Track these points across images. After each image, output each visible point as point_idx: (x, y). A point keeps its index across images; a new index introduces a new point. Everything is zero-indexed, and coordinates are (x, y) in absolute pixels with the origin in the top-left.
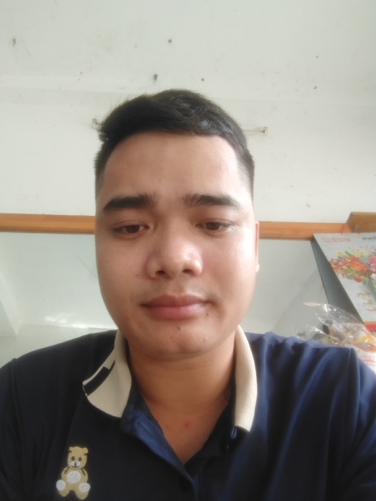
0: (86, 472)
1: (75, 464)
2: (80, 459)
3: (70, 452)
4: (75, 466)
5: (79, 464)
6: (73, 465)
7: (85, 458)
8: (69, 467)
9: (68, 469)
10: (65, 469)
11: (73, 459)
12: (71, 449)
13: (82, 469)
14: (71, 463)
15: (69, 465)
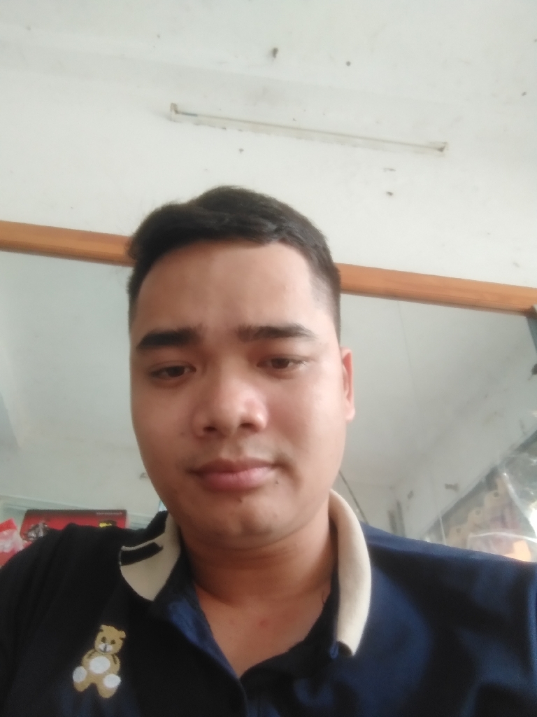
0: (118, 660)
1: (105, 648)
2: (113, 642)
3: (102, 631)
4: (105, 651)
5: (110, 648)
6: (102, 649)
7: (119, 644)
8: (96, 651)
9: (93, 653)
10: (90, 652)
11: (104, 640)
12: (104, 627)
13: (113, 656)
14: (100, 645)
15: (96, 647)
